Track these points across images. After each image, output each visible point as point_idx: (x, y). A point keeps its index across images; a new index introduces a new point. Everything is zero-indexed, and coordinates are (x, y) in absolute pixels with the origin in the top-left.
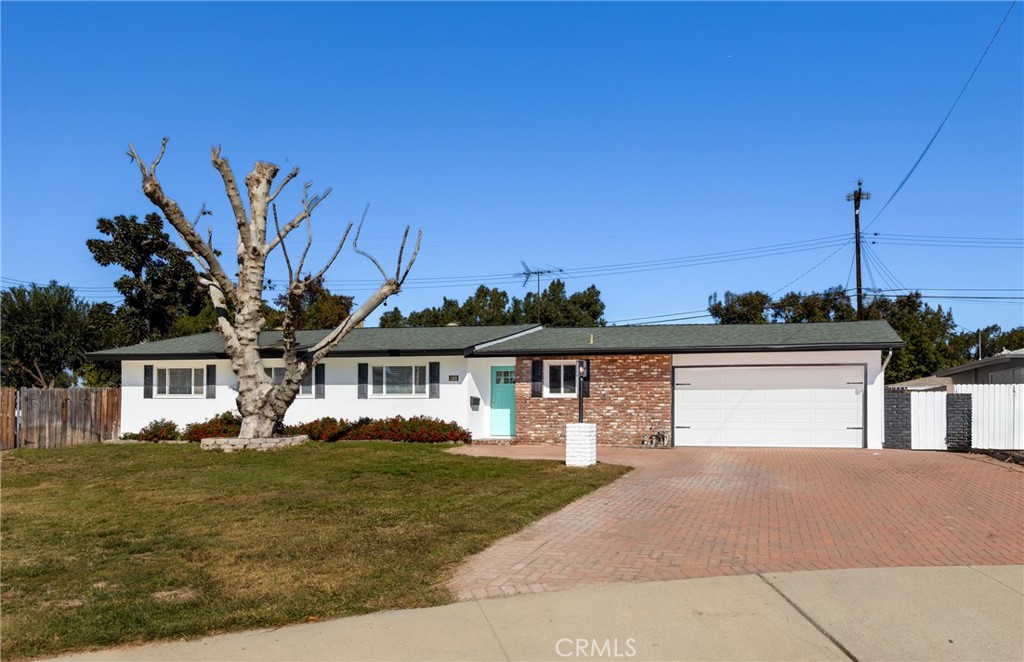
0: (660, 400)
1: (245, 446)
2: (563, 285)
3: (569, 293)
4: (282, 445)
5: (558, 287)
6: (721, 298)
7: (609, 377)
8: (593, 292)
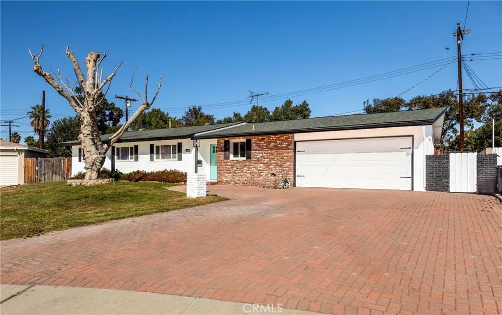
0: (287, 161)
1: (81, 183)
2: (292, 102)
3: (294, 105)
4: (97, 183)
5: (289, 103)
6: (371, 103)
7: (261, 148)
8: (305, 104)
